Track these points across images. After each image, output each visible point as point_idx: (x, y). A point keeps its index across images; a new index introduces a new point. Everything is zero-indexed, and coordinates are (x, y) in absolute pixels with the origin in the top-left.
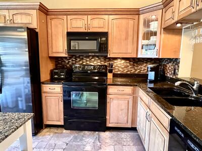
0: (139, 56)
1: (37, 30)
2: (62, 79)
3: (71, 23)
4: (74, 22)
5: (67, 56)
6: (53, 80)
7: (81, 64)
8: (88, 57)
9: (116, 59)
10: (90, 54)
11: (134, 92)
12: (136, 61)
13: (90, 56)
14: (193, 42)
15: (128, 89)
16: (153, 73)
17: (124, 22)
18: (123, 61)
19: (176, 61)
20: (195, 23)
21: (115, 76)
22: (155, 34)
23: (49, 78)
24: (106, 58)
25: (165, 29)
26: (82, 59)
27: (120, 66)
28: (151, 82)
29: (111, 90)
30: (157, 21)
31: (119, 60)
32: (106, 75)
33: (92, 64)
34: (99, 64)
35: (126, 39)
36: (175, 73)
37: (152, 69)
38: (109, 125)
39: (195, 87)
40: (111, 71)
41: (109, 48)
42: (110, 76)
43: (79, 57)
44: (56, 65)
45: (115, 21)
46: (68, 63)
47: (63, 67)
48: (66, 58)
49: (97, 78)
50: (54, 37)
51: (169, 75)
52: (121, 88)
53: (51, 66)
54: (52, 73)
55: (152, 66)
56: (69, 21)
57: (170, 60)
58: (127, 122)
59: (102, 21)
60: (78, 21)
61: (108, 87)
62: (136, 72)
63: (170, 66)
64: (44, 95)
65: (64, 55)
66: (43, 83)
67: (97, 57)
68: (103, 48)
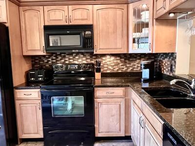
0: (131, 52)
1: (7, 25)
2: (40, 82)
3: (49, 15)
4: (52, 13)
5: (45, 54)
6: (29, 84)
7: (64, 63)
8: (71, 54)
9: (104, 55)
10: (73, 51)
11: (126, 94)
12: (128, 57)
13: (74, 53)
14: (190, 34)
15: (119, 91)
16: (147, 71)
17: (111, 12)
18: (113, 58)
19: (172, 56)
20: (189, 13)
21: (104, 75)
22: (147, 25)
23: (23, 81)
24: (92, 55)
25: (157, 19)
26: (64, 57)
27: (109, 64)
28: (146, 81)
29: (99, 93)
30: (148, 10)
31: (108, 57)
32: (94, 76)
33: (76, 62)
34: (85, 62)
35: (115, 32)
36: (172, 70)
37: (146, 67)
38: (98, 134)
39: (192, 86)
40: (98, 70)
41: (95, 43)
42: (98, 76)
43: (60, 55)
44: (33, 65)
45: (100, 12)
46: (47, 62)
47: (41, 68)
48: (44, 56)
49: (83, 79)
50: (28, 32)
51: (166, 72)
52: (111, 90)
53: (26, 67)
54: (28, 75)
56: (46, 13)
57: (166, 55)
58: (120, 130)
59: (85, 12)
60: (57, 12)
61: (96, 89)
62: (129, 70)
63: (166, 62)
64: (17, 103)
65: (42, 53)
66: (17, 88)
67: (82, 53)
68: (88, 43)
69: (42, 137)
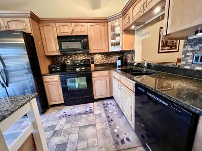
0: (110, 51)
1: (32, 35)
2: (58, 71)
3: (60, 29)
4: (62, 28)
5: (60, 54)
6: (51, 72)
7: (72, 60)
8: (76, 54)
9: (95, 54)
10: (77, 52)
11: (109, 74)
12: (108, 54)
14: (142, 38)
15: (105, 73)
16: (120, 61)
17: (98, 27)
18: (100, 56)
19: (132, 52)
20: (142, 25)
21: (96, 65)
22: (119, 35)
23: (48, 71)
24: (88, 54)
25: (124, 31)
26: (72, 56)
27: (98, 59)
28: (119, 67)
29: (94, 74)
30: (119, 26)
31: (97, 55)
32: (90, 66)
33: (79, 59)
34: (84, 59)
35: (101, 39)
36: (132, 60)
37: (119, 59)
38: (95, 98)
40: (93, 63)
41: (90, 47)
42: (92, 66)
43: (69, 55)
44: (52, 62)
45: (92, 27)
46: (61, 60)
47: (58, 63)
48: (59, 56)
49: (83, 68)
50: (47, 40)
51: (129, 61)
52: (101, 72)
53: (48, 63)
54: (50, 68)
55: (119, 56)
56: (58, 28)
57: (129, 52)
58: (107, 94)
59: (83, 27)
60: (65, 27)
61: (92, 72)
62: (109, 62)
63: (129, 56)
64: (45, 84)
65: (57, 54)
66: (44, 75)
67: (82, 53)
68: (86, 47)
69: (63, 102)
